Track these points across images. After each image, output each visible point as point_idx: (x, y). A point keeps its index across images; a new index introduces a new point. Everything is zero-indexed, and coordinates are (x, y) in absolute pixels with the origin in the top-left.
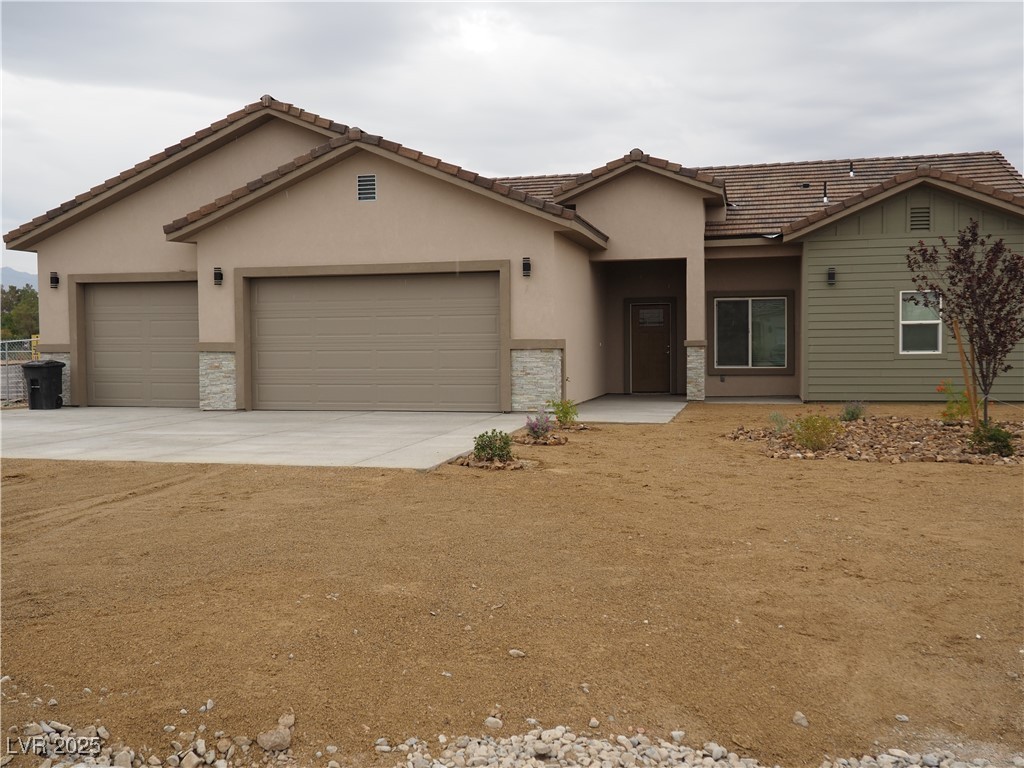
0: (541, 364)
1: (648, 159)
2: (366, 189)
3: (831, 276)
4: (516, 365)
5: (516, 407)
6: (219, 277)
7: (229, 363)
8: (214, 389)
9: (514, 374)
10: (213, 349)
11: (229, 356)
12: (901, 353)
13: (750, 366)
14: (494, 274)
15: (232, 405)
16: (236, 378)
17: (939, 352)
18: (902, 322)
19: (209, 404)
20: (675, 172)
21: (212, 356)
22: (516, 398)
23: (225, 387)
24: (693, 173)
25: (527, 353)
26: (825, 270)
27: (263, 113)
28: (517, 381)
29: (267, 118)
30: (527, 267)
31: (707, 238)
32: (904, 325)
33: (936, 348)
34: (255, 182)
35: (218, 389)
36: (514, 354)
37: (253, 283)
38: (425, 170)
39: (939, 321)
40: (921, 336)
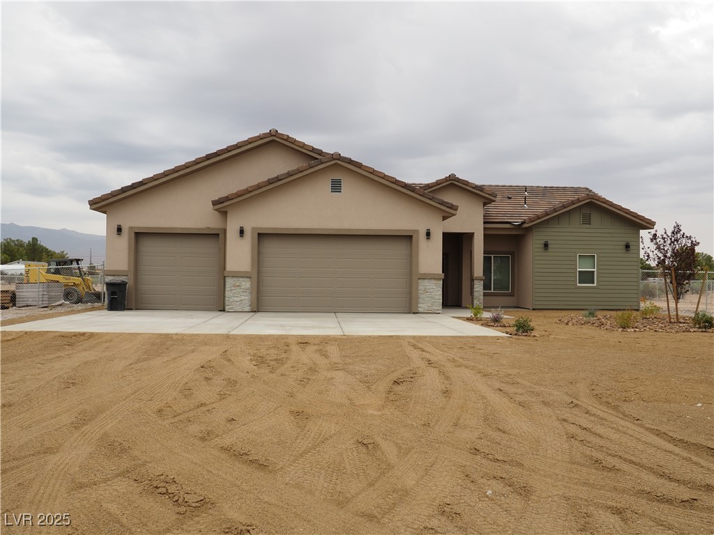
0: (434, 287)
1: (458, 180)
2: (336, 186)
3: (546, 245)
4: (420, 287)
5: (421, 310)
6: (242, 232)
7: (246, 284)
8: (235, 299)
9: (419, 292)
10: (237, 275)
11: (246, 279)
12: (578, 285)
13: (492, 291)
14: (410, 237)
15: (248, 309)
16: (251, 293)
17: (595, 285)
18: (578, 270)
19: (232, 308)
20: (473, 188)
21: (235, 279)
22: (419, 305)
23: (243, 298)
24: (479, 188)
25: (426, 281)
26: (543, 242)
27: (271, 139)
28: (421, 296)
29: (273, 142)
30: (428, 234)
31: (484, 223)
32: (579, 271)
33: (593, 283)
34: (272, 179)
35: (239, 299)
36: (420, 281)
37: (262, 236)
38: (376, 178)
39: (595, 270)
40: (587, 277)
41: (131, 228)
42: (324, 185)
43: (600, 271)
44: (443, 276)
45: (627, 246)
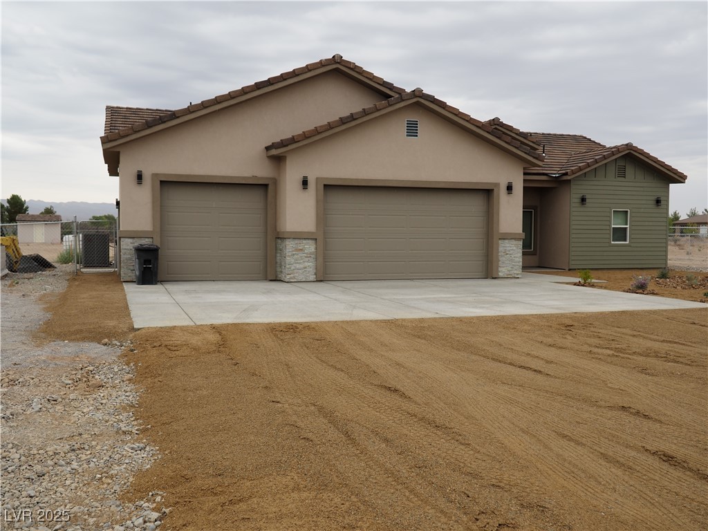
0: (514, 248)
1: (502, 125)
2: (412, 130)
3: (583, 200)
4: (501, 249)
5: (501, 274)
6: (305, 183)
7: (310, 247)
8: (298, 266)
9: (500, 254)
11: (310, 241)
12: (612, 243)
14: (491, 191)
15: (312, 278)
16: (316, 259)
17: (628, 242)
18: (613, 226)
19: (294, 278)
20: (516, 134)
21: (297, 241)
22: (500, 269)
23: (307, 264)
24: (525, 135)
25: (507, 241)
26: (580, 196)
27: (334, 66)
28: (500, 259)
29: (336, 70)
30: (510, 188)
32: (613, 228)
33: (625, 240)
34: (346, 118)
35: (301, 266)
36: (500, 242)
37: (330, 188)
39: (628, 226)
40: (620, 234)
41: (155, 175)
42: (398, 127)
43: (633, 228)
44: (523, 236)
45: (658, 202)
